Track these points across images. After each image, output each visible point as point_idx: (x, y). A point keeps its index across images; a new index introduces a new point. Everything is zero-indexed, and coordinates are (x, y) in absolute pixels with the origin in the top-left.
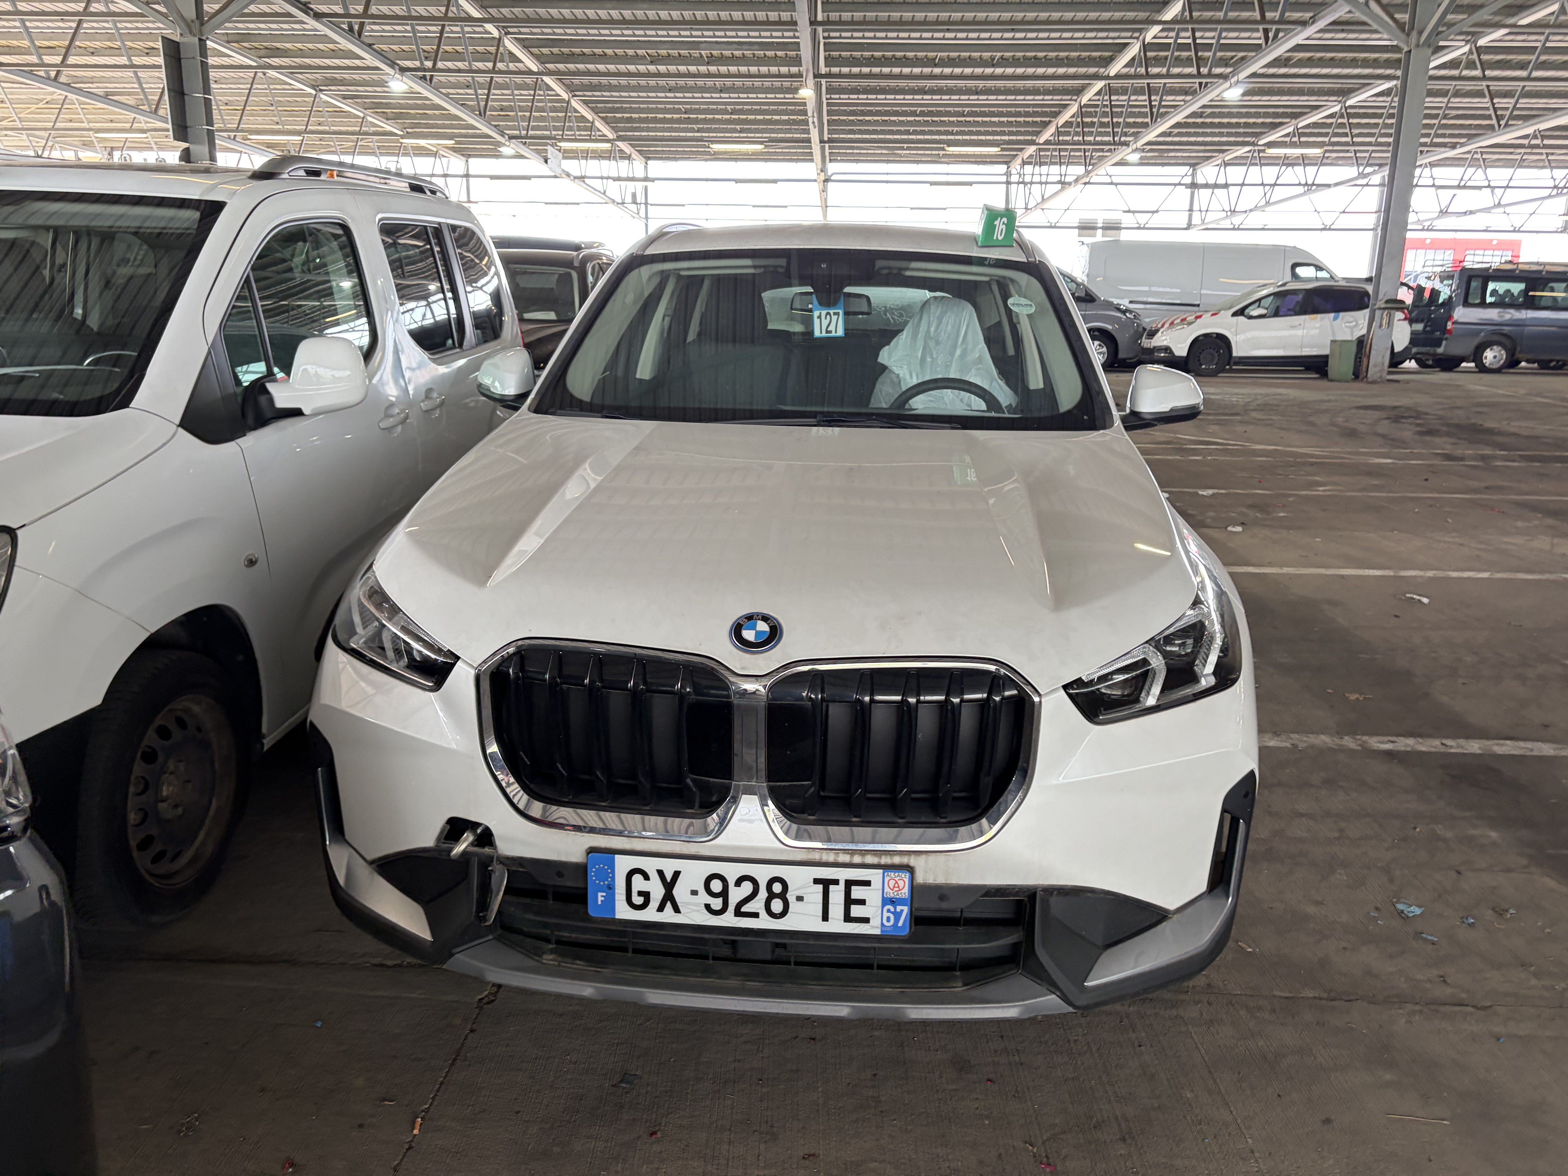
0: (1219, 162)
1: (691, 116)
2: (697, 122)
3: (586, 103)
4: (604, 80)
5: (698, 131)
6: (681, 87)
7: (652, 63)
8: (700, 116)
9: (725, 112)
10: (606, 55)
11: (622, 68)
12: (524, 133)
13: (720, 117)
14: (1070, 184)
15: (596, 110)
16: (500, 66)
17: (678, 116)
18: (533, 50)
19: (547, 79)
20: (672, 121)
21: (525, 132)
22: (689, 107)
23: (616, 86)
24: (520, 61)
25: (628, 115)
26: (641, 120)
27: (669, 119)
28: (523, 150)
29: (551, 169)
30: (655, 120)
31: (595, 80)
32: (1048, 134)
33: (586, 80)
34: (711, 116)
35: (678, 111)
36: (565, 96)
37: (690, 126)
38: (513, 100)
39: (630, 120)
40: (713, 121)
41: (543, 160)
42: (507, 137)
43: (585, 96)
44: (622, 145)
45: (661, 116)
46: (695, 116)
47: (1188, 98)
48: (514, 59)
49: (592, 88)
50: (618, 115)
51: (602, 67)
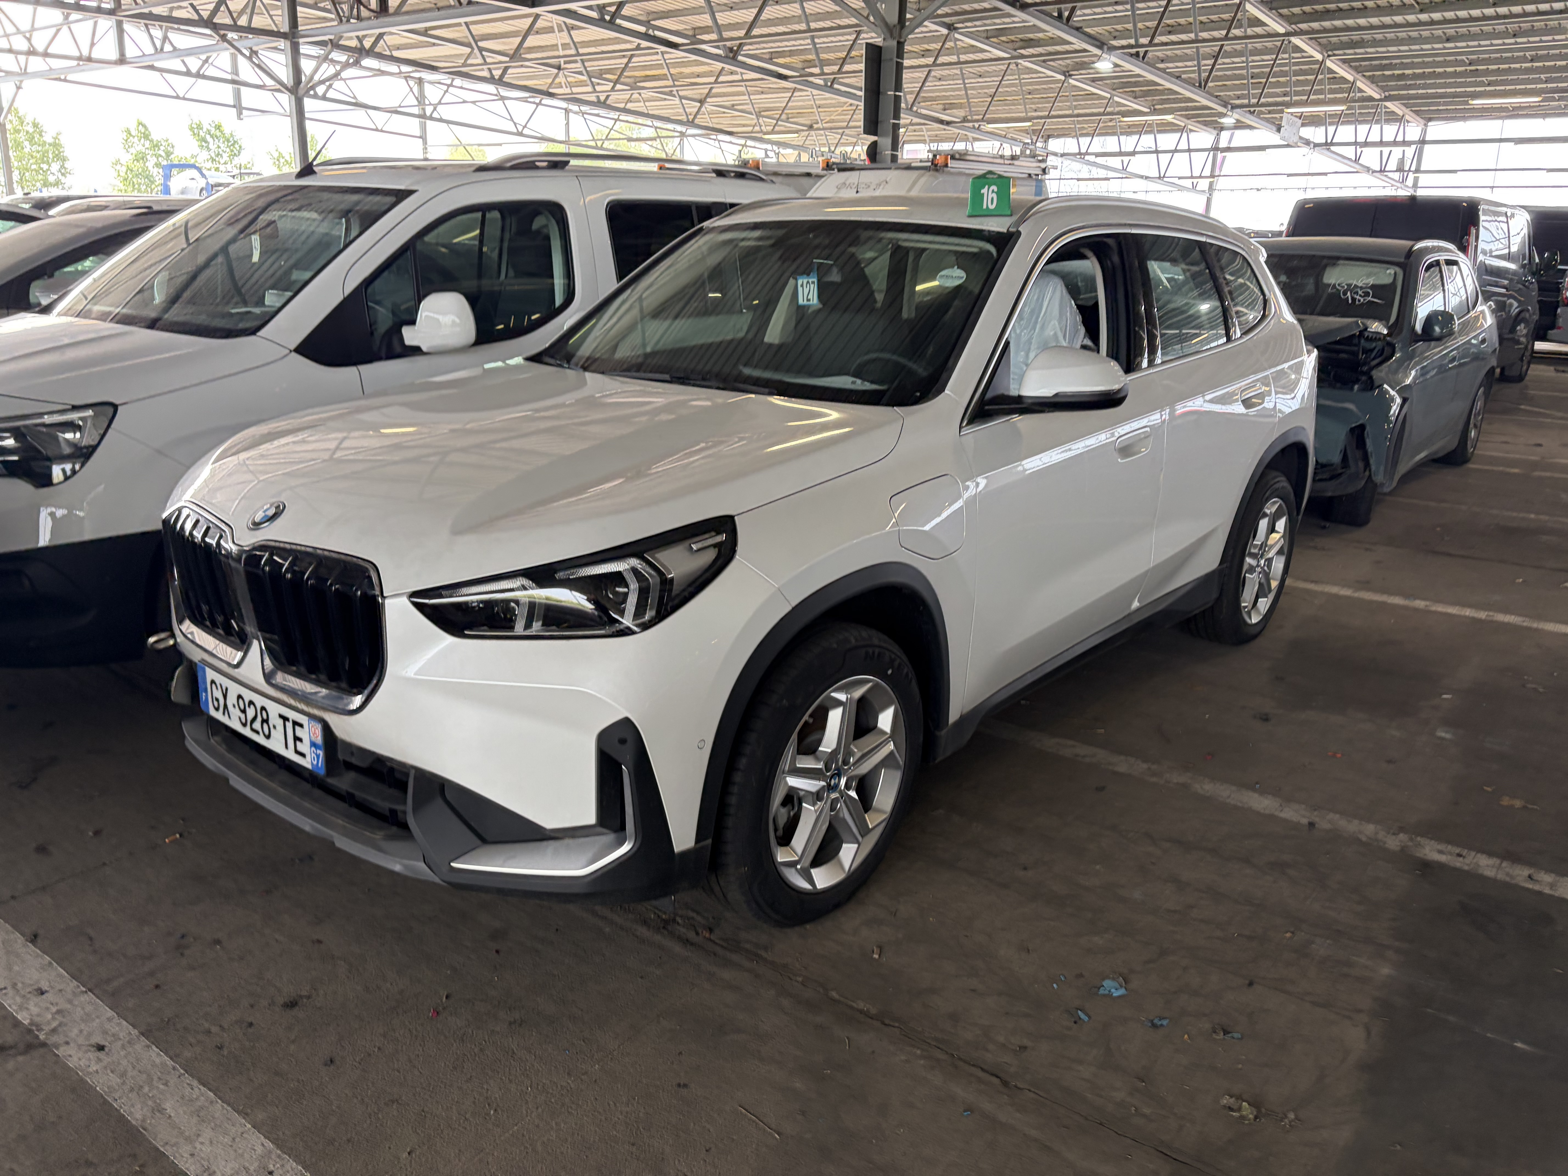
1: (1479, 67)
2: (1487, 73)
3: (1344, 61)
4: (1367, 36)
5: (1489, 85)
6: (1462, 35)
7: (1422, 11)
8: (1491, 67)
9: (1524, 59)
10: (1366, 8)
11: (1387, 20)
12: (1254, 101)
13: (1518, 66)
15: (1360, 69)
16: (1236, 32)
17: (1463, 68)
18: (1282, 11)
19: (1296, 40)
20: (1455, 74)
21: (1256, 101)
22: (1475, 57)
23: (1381, 41)
24: (1265, 25)
25: (1400, 72)
26: (1415, 77)
27: (1450, 73)
28: (1249, 120)
29: (1282, 139)
30: (1433, 75)
31: (1356, 36)
33: (1345, 37)
34: (1506, 66)
35: (1461, 63)
36: (1319, 57)
37: (1478, 79)
38: (1246, 68)
39: (1402, 77)
40: (1509, 71)
41: (1275, 129)
42: (1230, 107)
43: (1345, 54)
44: (1391, 106)
45: (1441, 70)
46: (1485, 67)
48: (1258, 23)
49: (1353, 45)
50: (1387, 73)
51: (1362, 22)
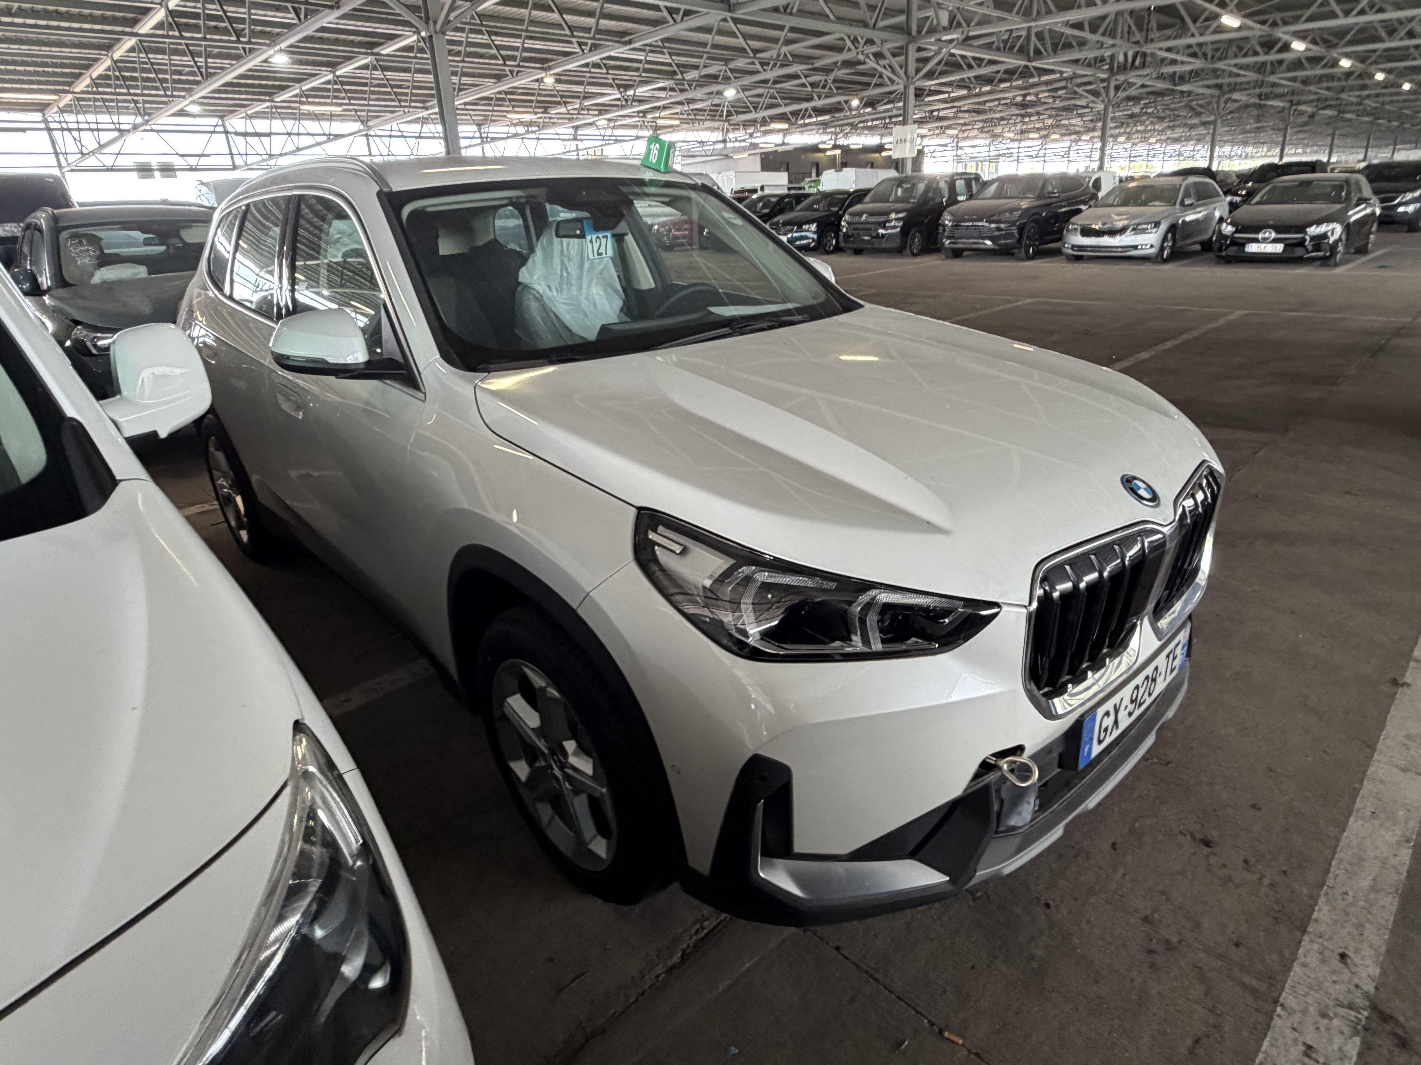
0: (243, 115)
14: (128, 131)
32: (82, 85)
47: (234, 62)
